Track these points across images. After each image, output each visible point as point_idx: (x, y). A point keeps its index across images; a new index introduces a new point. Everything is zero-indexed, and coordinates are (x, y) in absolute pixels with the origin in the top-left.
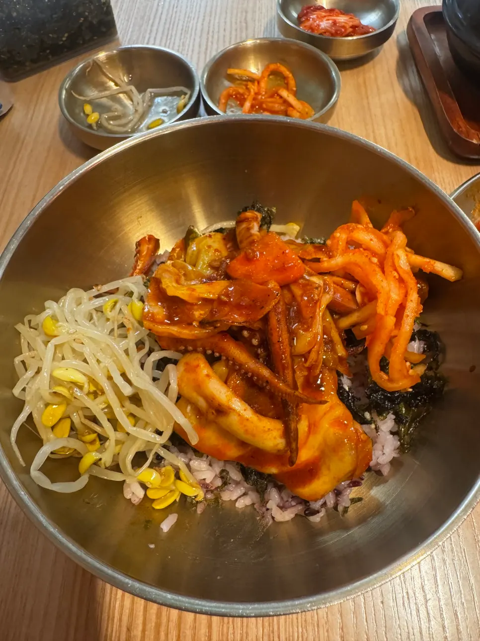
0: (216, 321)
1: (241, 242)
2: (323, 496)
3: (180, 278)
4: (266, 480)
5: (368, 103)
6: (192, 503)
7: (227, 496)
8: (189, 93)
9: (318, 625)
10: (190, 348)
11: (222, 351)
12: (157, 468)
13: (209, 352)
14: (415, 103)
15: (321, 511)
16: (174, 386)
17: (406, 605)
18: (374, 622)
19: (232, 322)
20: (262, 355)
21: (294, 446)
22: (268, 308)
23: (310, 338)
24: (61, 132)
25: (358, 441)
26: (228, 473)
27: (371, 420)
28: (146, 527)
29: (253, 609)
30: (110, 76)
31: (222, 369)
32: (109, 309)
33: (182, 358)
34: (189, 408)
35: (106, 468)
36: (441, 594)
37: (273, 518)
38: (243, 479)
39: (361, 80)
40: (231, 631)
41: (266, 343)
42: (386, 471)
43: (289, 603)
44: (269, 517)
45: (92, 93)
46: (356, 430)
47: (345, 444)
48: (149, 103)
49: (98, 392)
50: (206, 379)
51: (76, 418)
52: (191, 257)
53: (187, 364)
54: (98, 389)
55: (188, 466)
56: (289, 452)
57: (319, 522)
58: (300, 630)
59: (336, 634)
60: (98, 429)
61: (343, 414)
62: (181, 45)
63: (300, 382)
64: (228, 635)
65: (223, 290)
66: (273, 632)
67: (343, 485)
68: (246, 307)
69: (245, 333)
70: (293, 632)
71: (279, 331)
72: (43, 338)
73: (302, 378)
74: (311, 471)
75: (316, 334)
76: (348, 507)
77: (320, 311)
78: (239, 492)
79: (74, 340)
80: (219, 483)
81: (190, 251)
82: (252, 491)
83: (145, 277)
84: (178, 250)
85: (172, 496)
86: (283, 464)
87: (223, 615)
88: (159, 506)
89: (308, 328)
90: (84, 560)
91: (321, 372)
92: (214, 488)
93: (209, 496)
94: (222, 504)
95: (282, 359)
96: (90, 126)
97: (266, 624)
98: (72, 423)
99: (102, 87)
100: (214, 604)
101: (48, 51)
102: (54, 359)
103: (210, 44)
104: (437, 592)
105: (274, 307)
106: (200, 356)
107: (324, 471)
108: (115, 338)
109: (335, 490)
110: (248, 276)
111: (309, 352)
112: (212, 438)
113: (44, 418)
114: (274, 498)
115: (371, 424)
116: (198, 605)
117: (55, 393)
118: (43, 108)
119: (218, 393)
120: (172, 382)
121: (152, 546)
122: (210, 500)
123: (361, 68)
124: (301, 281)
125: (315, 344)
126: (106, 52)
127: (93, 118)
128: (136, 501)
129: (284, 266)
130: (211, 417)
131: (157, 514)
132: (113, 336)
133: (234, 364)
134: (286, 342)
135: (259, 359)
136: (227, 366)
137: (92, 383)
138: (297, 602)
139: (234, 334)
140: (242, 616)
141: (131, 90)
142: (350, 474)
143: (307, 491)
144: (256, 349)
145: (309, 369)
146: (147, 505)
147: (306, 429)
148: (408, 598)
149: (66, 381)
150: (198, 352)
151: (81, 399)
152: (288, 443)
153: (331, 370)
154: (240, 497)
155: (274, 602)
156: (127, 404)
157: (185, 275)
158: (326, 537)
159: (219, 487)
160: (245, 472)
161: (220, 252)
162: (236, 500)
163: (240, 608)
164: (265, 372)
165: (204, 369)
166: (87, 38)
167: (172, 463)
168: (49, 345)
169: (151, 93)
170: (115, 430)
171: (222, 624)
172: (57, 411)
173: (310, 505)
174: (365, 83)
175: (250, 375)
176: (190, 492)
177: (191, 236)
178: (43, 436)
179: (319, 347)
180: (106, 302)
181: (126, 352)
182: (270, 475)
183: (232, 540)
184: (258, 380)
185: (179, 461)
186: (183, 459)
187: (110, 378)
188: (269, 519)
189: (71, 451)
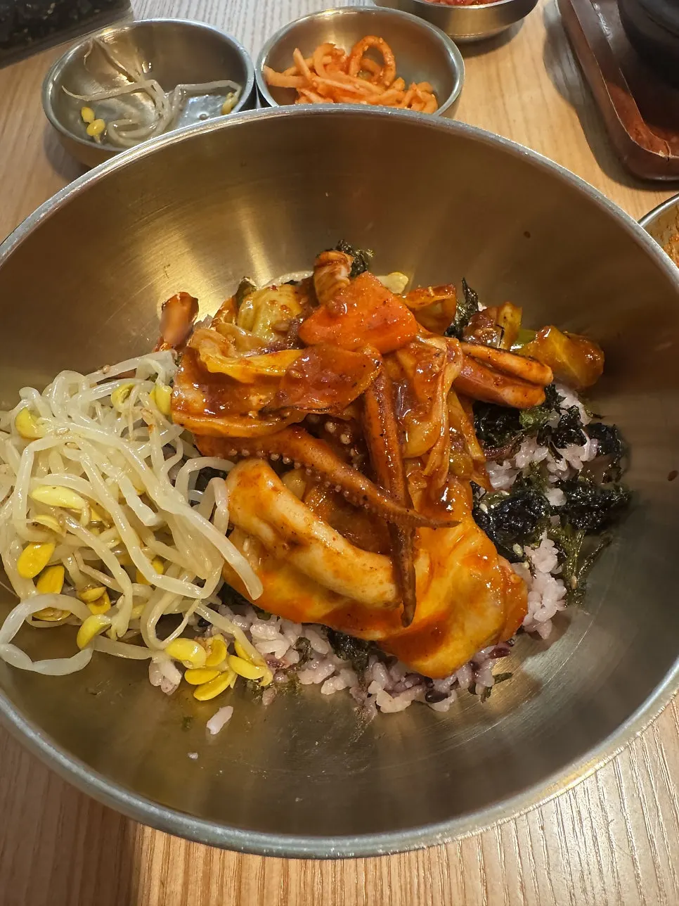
0: (284, 408)
1: (321, 293)
2: (454, 671)
3: (228, 348)
4: (366, 650)
5: (504, 104)
6: (254, 689)
7: (308, 678)
8: (239, 88)
9: (448, 865)
10: (246, 452)
11: (294, 453)
12: (200, 639)
13: (275, 457)
14: (572, 102)
15: (451, 695)
16: (222, 510)
17: (577, 830)
18: (531, 858)
19: (308, 409)
20: (357, 458)
21: (409, 595)
22: (363, 386)
23: (428, 430)
24: (48, 148)
25: (507, 584)
26: (308, 643)
27: (523, 557)
28: (184, 728)
29: (352, 845)
30: (121, 66)
31: (296, 481)
32: (120, 399)
33: (234, 467)
34: (246, 544)
35: (119, 640)
36: (627, 811)
37: (378, 707)
38: (332, 650)
39: (493, 70)
40: (317, 879)
41: (362, 440)
42: (546, 632)
43: (407, 835)
44: (372, 706)
45: (95, 91)
46: (503, 568)
47: (487, 590)
48: (180, 106)
49: (104, 522)
50: (274, 495)
51: (71, 564)
52: (245, 319)
53: (241, 475)
54: (105, 519)
55: (248, 634)
56: (402, 606)
57: (448, 711)
58: (422, 874)
59: (476, 877)
60: (106, 580)
61: (482, 546)
62: (226, 20)
63: (416, 498)
64: (313, 886)
65: (294, 362)
66: (381, 879)
67: (484, 655)
68: (329, 386)
69: (331, 427)
70: (411, 877)
71: (382, 419)
72: (17, 441)
73: (420, 493)
74: (435, 634)
75: (438, 426)
76: (491, 688)
77: (443, 390)
78: (327, 671)
79: (66, 444)
80: (295, 658)
81: (243, 310)
82: (345, 668)
83: (176, 353)
84: (226, 312)
85: (225, 679)
86: (394, 626)
87: (305, 857)
88: (203, 696)
89: (426, 417)
90: (84, 781)
91: (447, 484)
92: (288, 666)
93: (280, 679)
94: (301, 689)
95: (388, 462)
96: (92, 139)
97: (371, 867)
98: (66, 571)
99: (109, 81)
100: (291, 841)
101: (26, 31)
102: (33, 473)
103: (268, 20)
104: (622, 809)
105: (372, 383)
106: (261, 462)
107: (456, 633)
108: (130, 441)
109: (471, 662)
110: (333, 341)
111: (429, 452)
112: (283, 589)
113: (20, 565)
114: (379, 676)
115: (523, 562)
116: (265, 843)
117: (36, 525)
118: (20, 115)
119: (292, 514)
120: (218, 504)
121: (194, 756)
122: (283, 685)
123: (492, 54)
124: (412, 346)
125: (437, 441)
126: (114, 28)
127: (96, 128)
128: (168, 688)
129: (386, 323)
130: (281, 553)
131: (201, 709)
132: (128, 438)
133: (313, 474)
134: (393, 437)
135: (352, 465)
136: (303, 478)
137: (95, 509)
138: (420, 832)
139: (313, 427)
140: (334, 858)
141: (152, 86)
142: (493, 637)
143: (428, 664)
144: (347, 450)
145: (431, 479)
146: (187, 694)
147: (427, 570)
148: (580, 819)
149: (54, 507)
150: (258, 458)
151: (78, 534)
152: (401, 591)
153: (462, 480)
154: (327, 678)
155: (385, 834)
156: (152, 541)
157: (235, 343)
158: (460, 733)
159: (295, 665)
160: (335, 640)
161: (290, 310)
162: (322, 683)
163: (332, 845)
164: (363, 484)
165: (269, 481)
166: (84, 11)
167: (224, 631)
168: (26, 451)
169: (182, 90)
170: (133, 581)
171: (304, 869)
172: (41, 554)
173: (434, 685)
174: (498, 75)
175: (338, 489)
176: (251, 673)
177: (245, 292)
178: (20, 593)
179: (444, 446)
180: (115, 390)
181: (148, 461)
182: (372, 643)
183: (317, 743)
184: (352, 494)
185: (234, 626)
186: (240, 624)
187: (122, 501)
188: (371, 708)
189: (65, 616)
